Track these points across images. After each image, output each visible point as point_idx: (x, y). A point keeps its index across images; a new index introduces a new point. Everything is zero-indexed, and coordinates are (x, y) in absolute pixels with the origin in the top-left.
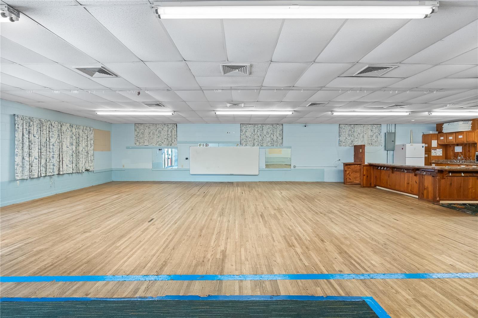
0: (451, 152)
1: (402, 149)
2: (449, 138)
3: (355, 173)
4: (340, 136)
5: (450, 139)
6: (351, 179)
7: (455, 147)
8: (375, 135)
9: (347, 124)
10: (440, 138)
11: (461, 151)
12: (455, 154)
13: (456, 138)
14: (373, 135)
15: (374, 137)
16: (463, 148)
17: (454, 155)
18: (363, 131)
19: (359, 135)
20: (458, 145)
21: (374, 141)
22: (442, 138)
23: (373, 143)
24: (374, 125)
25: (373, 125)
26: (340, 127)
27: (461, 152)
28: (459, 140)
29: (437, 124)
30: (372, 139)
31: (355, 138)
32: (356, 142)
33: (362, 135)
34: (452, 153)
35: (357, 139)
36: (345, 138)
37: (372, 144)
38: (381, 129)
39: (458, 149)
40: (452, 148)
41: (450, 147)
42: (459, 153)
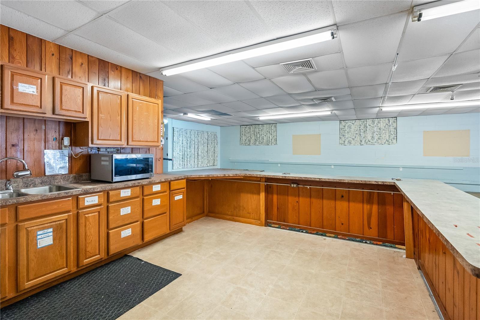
28: (18, 100)
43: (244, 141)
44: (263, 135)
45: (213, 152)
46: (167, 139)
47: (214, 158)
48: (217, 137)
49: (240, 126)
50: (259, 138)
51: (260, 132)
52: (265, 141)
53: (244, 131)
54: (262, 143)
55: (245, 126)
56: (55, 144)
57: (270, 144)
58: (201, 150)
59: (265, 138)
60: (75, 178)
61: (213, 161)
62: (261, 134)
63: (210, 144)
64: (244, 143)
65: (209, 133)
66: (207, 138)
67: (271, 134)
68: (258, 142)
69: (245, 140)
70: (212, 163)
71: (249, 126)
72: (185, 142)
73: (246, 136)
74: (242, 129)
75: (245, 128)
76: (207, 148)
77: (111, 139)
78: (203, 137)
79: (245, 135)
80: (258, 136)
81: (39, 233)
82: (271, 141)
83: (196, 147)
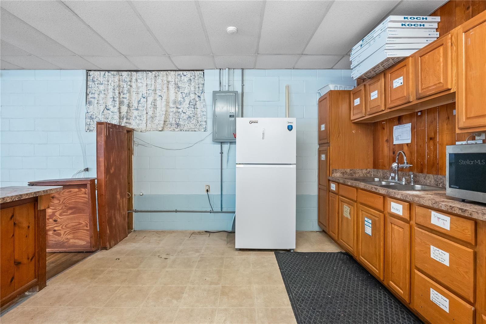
0: (385, 145)
2: (370, 96)
3: (71, 214)
4: (88, 102)
5: (373, 100)
6: (59, 235)
7: (395, 127)
8: (187, 102)
9: (109, 71)
10: (354, 103)
11: (410, 141)
12: (394, 152)
13: (386, 91)
14: (182, 100)
15: (186, 105)
16: (413, 128)
17: (391, 154)
18: (153, 88)
19: (143, 100)
20: (400, 120)
21: (185, 117)
22: (357, 101)
23: (181, 122)
24: (185, 73)
25: (181, 72)
26: (90, 78)
27: (407, 144)
28: (394, 96)
30: (180, 110)
31: (133, 108)
32: (137, 121)
33: (150, 100)
34: (386, 150)
35: (137, 112)
36: (102, 108)
37: (178, 125)
38: (203, 84)
39: (402, 135)
40: (386, 131)
41: (384, 129)
42: (406, 148)
81: (366, 219)
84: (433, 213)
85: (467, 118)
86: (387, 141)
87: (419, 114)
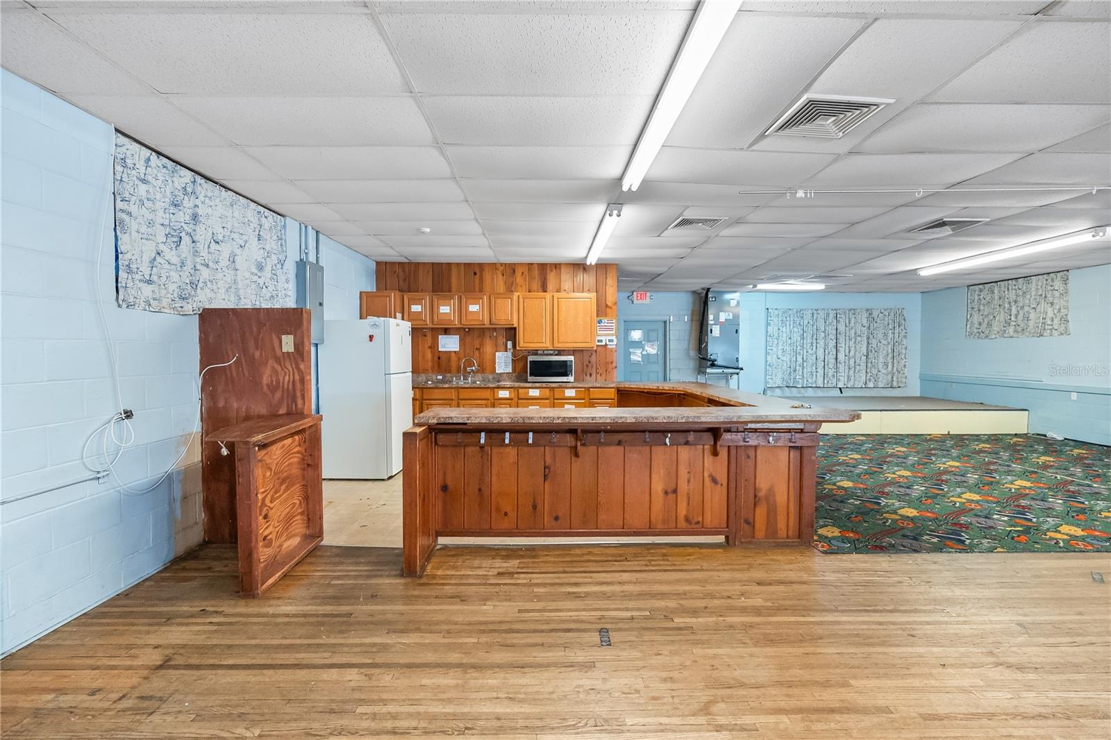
0: (428, 350)
1: (371, 337)
2: (438, 308)
5: (441, 311)
7: (440, 336)
9: (157, 153)
10: (409, 307)
11: (458, 350)
12: (439, 358)
13: (461, 310)
15: (267, 273)
16: (461, 340)
17: (436, 359)
20: (446, 331)
21: (268, 294)
22: (416, 308)
24: (265, 212)
25: (261, 209)
27: (455, 352)
28: (470, 317)
29: (378, 263)
31: (201, 259)
32: (209, 291)
33: (226, 249)
34: (429, 355)
38: (285, 241)
39: (449, 344)
40: (429, 338)
41: (425, 336)
42: (453, 355)
43: (977, 326)
44: (1027, 309)
45: (890, 356)
46: (737, 332)
47: (893, 369)
48: (904, 320)
49: (968, 286)
50: (1016, 316)
51: (1020, 299)
52: (1031, 324)
53: (976, 301)
54: (1023, 330)
55: (981, 286)
56: (503, 347)
57: (1045, 334)
58: (847, 351)
59: (1032, 316)
60: (517, 377)
61: (890, 376)
62: (1021, 305)
63: (880, 336)
64: (976, 331)
65: (875, 314)
66: (866, 325)
67: (1052, 304)
68: (1013, 327)
69: (980, 324)
70: (885, 381)
71: (989, 285)
72: (796, 337)
73: (981, 313)
74: (971, 295)
75: (981, 291)
76: (868, 347)
77: (535, 341)
78: (852, 322)
79: (979, 310)
80: (1014, 311)
82: (1049, 322)
83: (832, 344)
84: (530, 390)
85: (524, 342)
86: (430, 347)
87: (467, 330)
